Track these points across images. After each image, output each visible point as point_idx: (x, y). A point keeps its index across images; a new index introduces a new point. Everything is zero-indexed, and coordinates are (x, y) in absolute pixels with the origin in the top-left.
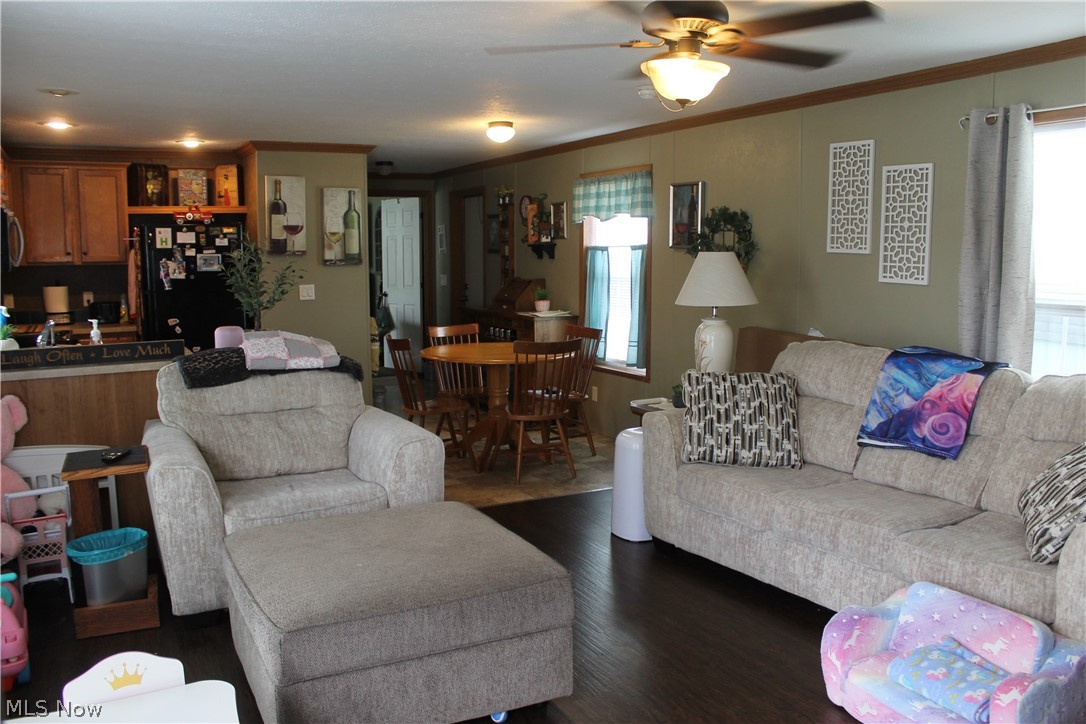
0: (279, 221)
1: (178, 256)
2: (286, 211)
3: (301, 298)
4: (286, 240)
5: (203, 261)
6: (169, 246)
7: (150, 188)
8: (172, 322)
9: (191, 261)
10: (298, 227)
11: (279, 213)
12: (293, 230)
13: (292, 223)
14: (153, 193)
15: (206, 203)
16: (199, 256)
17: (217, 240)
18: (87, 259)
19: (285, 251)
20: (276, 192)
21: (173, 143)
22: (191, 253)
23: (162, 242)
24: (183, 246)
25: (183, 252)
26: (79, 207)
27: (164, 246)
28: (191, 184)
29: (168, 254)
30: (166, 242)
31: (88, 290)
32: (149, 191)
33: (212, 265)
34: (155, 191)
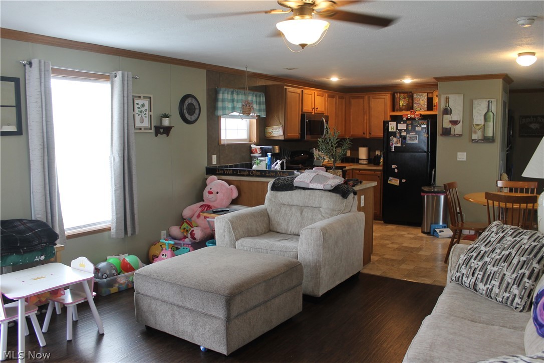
0: (447, 118)
1: (398, 135)
2: (451, 113)
3: (458, 160)
4: (450, 128)
5: (409, 138)
6: (395, 131)
7: (401, 103)
8: (394, 166)
9: (404, 138)
10: (457, 121)
11: (447, 114)
12: (455, 123)
13: (455, 119)
14: (403, 105)
15: (426, 109)
16: (407, 135)
17: (416, 128)
18: (371, 136)
19: (450, 134)
20: (446, 103)
21: (398, 81)
22: (404, 134)
23: (392, 128)
24: (401, 131)
25: (400, 133)
26: (369, 113)
27: (392, 130)
28: (419, 100)
29: (394, 134)
30: (393, 128)
31: (378, 150)
32: (401, 104)
33: (413, 140)
34: (404, 104)
